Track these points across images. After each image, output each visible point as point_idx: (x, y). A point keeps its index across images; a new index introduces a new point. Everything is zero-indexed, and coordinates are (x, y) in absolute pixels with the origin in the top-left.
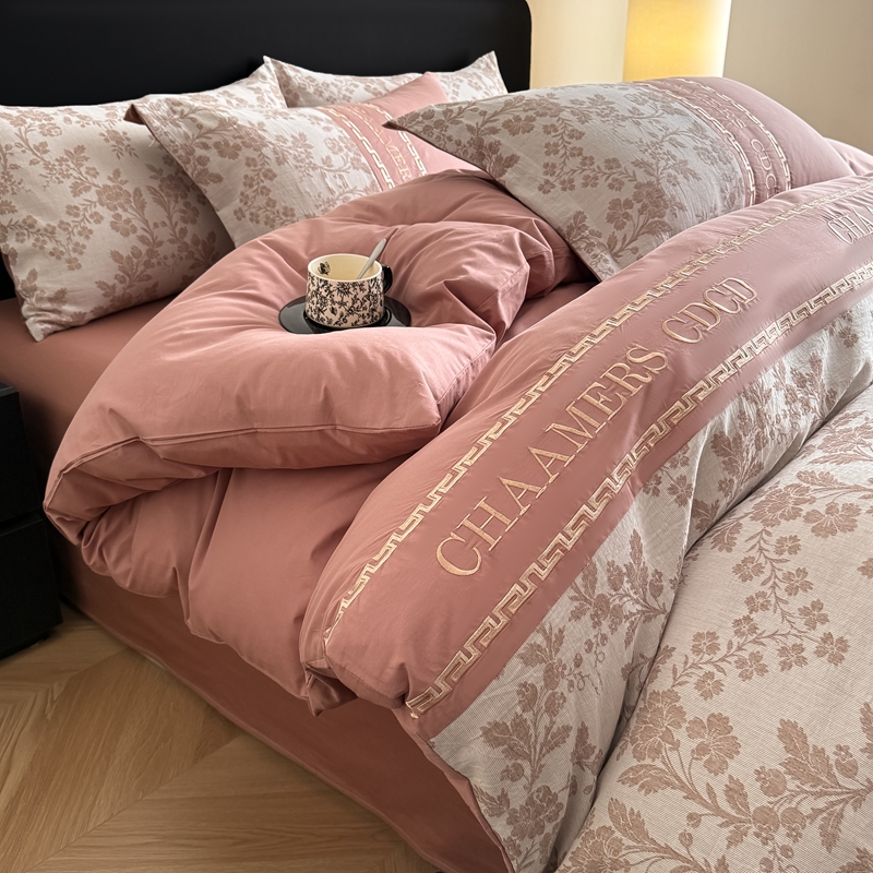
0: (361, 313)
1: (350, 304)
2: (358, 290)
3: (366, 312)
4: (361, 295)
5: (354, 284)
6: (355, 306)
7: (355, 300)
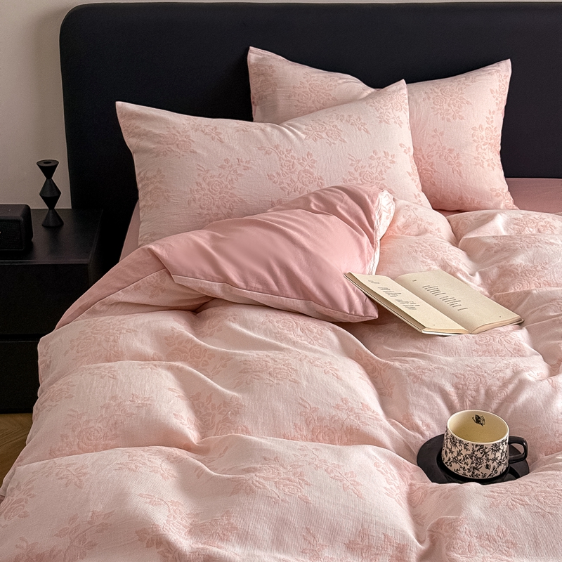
0: (463, 466)
1: (455, 454)
2: (463, 448)
3: (467, 467)
4: (464, 452)
5: (460, 442)
6: (459, 458)
7: (459, 453)
